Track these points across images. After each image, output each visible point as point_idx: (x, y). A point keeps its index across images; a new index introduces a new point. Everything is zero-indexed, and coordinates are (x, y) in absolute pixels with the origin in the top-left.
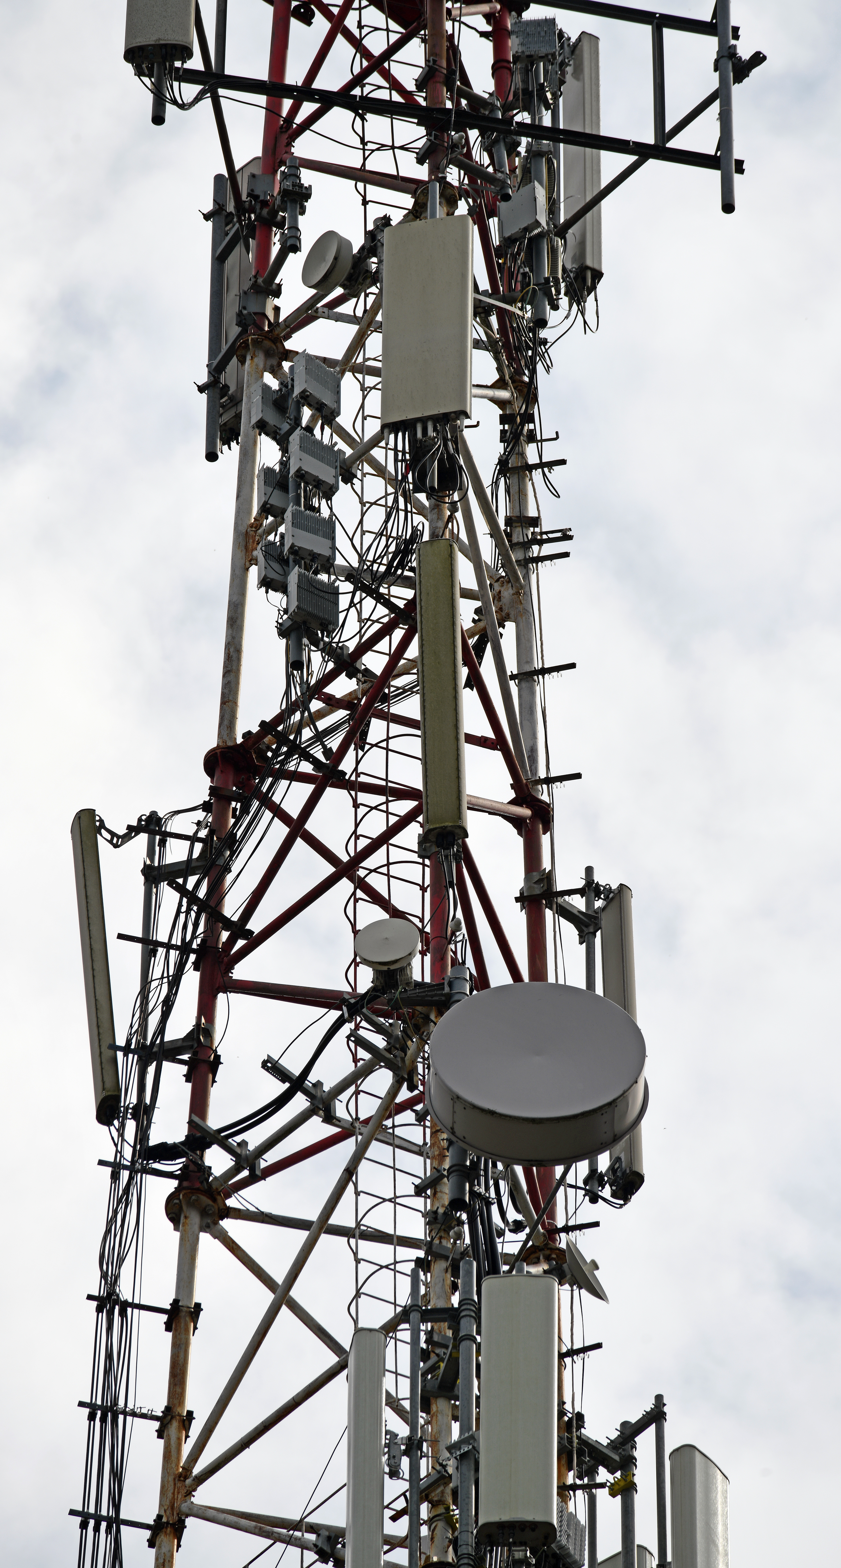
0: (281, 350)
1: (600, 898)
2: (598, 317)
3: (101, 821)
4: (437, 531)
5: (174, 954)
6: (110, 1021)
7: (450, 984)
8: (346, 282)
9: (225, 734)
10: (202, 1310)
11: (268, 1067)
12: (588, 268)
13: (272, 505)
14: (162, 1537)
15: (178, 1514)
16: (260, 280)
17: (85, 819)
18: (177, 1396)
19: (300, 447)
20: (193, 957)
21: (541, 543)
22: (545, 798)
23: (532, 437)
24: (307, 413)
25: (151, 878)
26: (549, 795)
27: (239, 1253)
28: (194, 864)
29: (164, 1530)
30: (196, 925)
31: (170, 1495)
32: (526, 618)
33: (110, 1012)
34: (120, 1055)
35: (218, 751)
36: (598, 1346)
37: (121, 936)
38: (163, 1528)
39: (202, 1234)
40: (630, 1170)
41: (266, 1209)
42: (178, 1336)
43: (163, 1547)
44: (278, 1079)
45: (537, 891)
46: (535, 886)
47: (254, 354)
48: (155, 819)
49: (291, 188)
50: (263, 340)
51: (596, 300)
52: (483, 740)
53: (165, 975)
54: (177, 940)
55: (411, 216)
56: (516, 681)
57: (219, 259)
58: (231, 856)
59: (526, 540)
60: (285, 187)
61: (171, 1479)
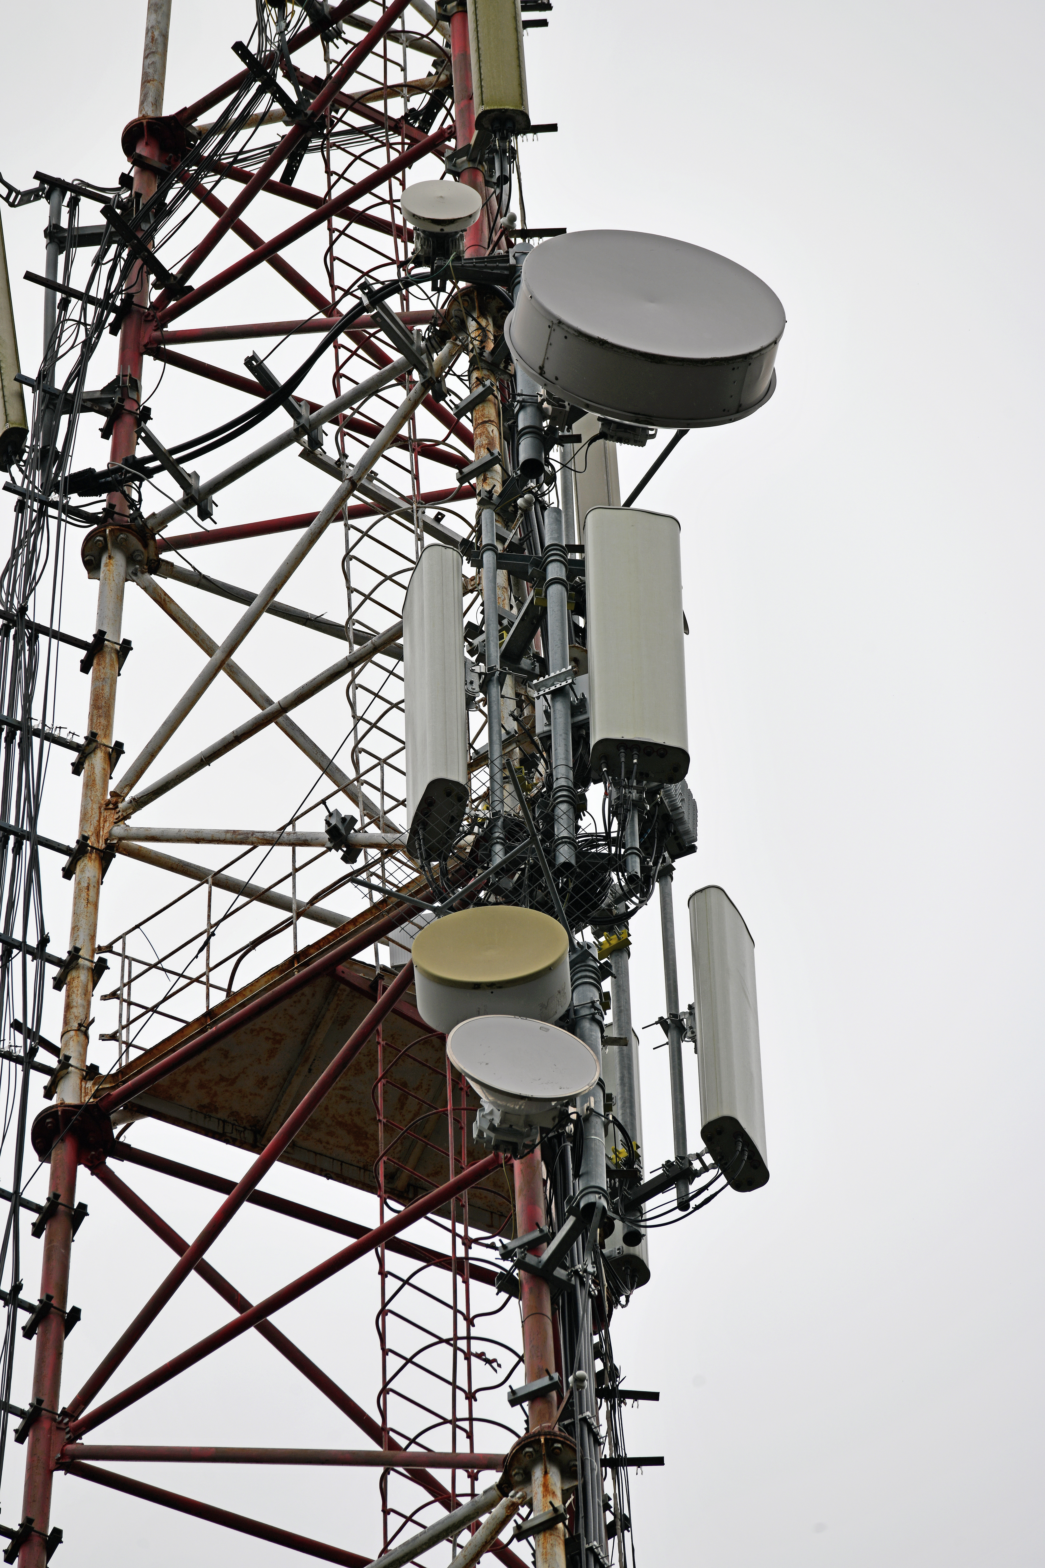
5: (91, 310)
6: (15, 358)
9: (148, 108)
10: (131, 647)
14: (82, 866)
15: (106, 842)
18: (102, 720)
20: (113, 318)
25: (57, 242)
33: (14, 350)
35: (140, 124)
37: (27, 276)
38: (86, 853)
39: (128, 582)
54: (97, 292)
61: (96, 806)
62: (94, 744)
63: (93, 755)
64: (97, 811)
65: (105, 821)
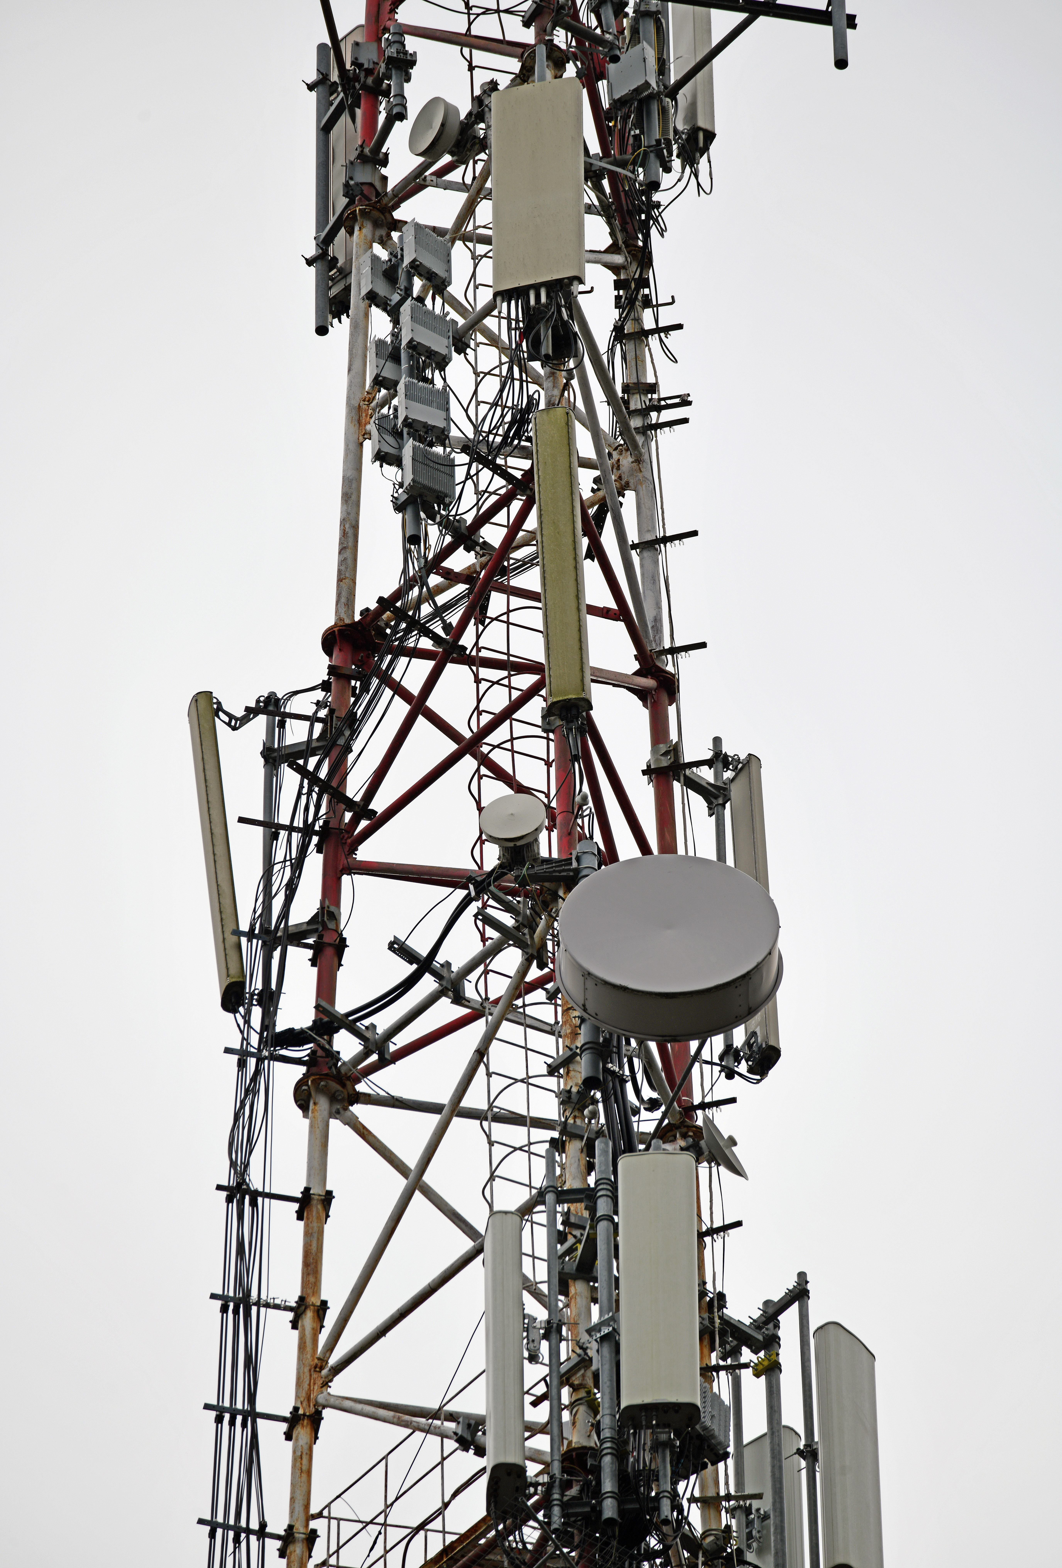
0: (390, 220)
1: (728, 769)
2: (711, 179)
3: (219, 703)
4: (552, 399)
5: (296, 837)
6: (233, 906)
7: (578, 859)
8: (453, 149)
9: (343, 611)
10: (334, 1197)
11: (395, 948)
12: (700, 129)
13: (384, 378)
14: (299, 1429)
15: (314, 1406)
16: (367, 151)
17: (202, 702)
18: (310, 1286)
19: (412, 317)
20: (315, 839)
21: (659, 409)
22: (670, 668)
23: (647, 302)
24: (418, 284)
25: (271, 760)
26: (674, 666)
27: (370, 1138)
28: (314, 744)
29: (301, 1422)
30: (318, 807)
31: (306, 1386)
32: (646, 486)
33: (232, 897)
34: (244, 940)
35: (336, 629)
36: (738, 1224)
37: (242, 820)
38: (300, 1420)
39: (331, 1120)
40: (766, 1045)
41: (396, 1093)
42: (310, 1225)
43: (300, 1440)
44: (405, 960)
45: (665, 762)
46: (662, 758)
47: (362, 225)
48: (273, 700)
49: (395, 55)
50: (371, 210)
51: (709, 162)
52: (605, 611)
53: (288, 858)
54: (299, 822)
55: (518, 80)
56: (638, 550)
57: (325, 129)
58: (352, 735)
59: (644, 407)
60: (390, 55)
61: (306, 1370)
62: (303, 1308)
63: (303, 1316)
64: (307, 1374)
65: (314, 1384)
